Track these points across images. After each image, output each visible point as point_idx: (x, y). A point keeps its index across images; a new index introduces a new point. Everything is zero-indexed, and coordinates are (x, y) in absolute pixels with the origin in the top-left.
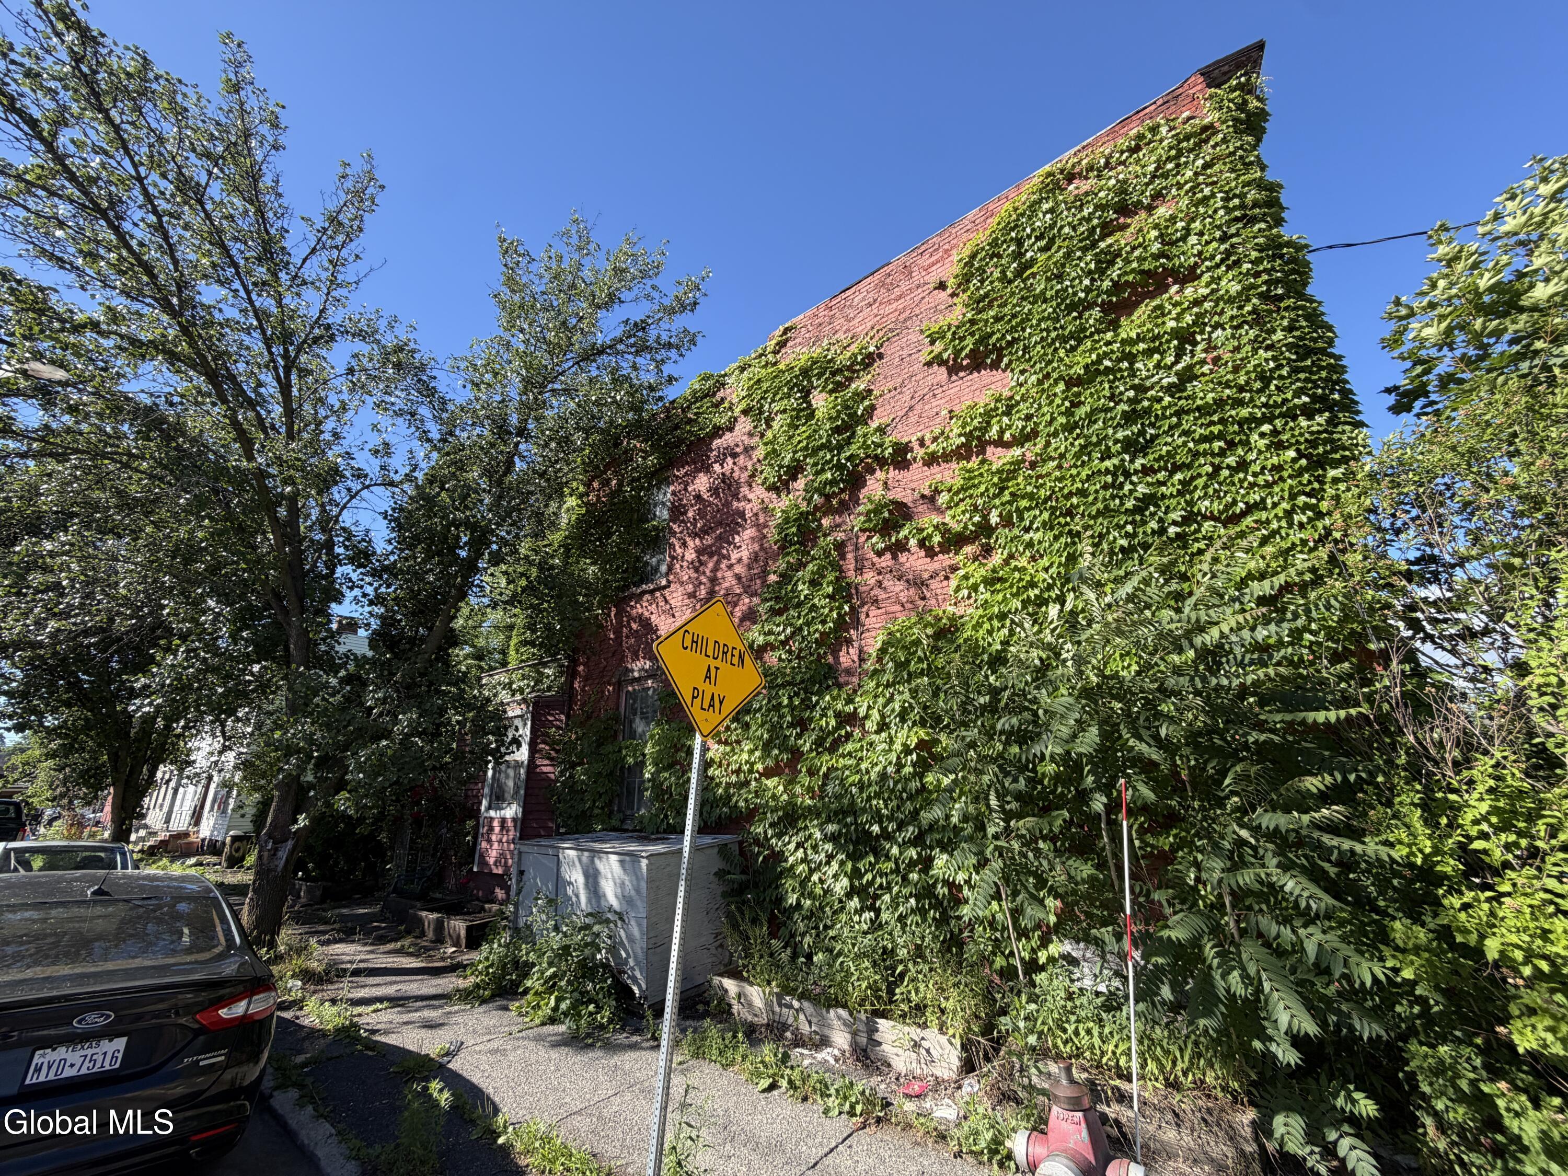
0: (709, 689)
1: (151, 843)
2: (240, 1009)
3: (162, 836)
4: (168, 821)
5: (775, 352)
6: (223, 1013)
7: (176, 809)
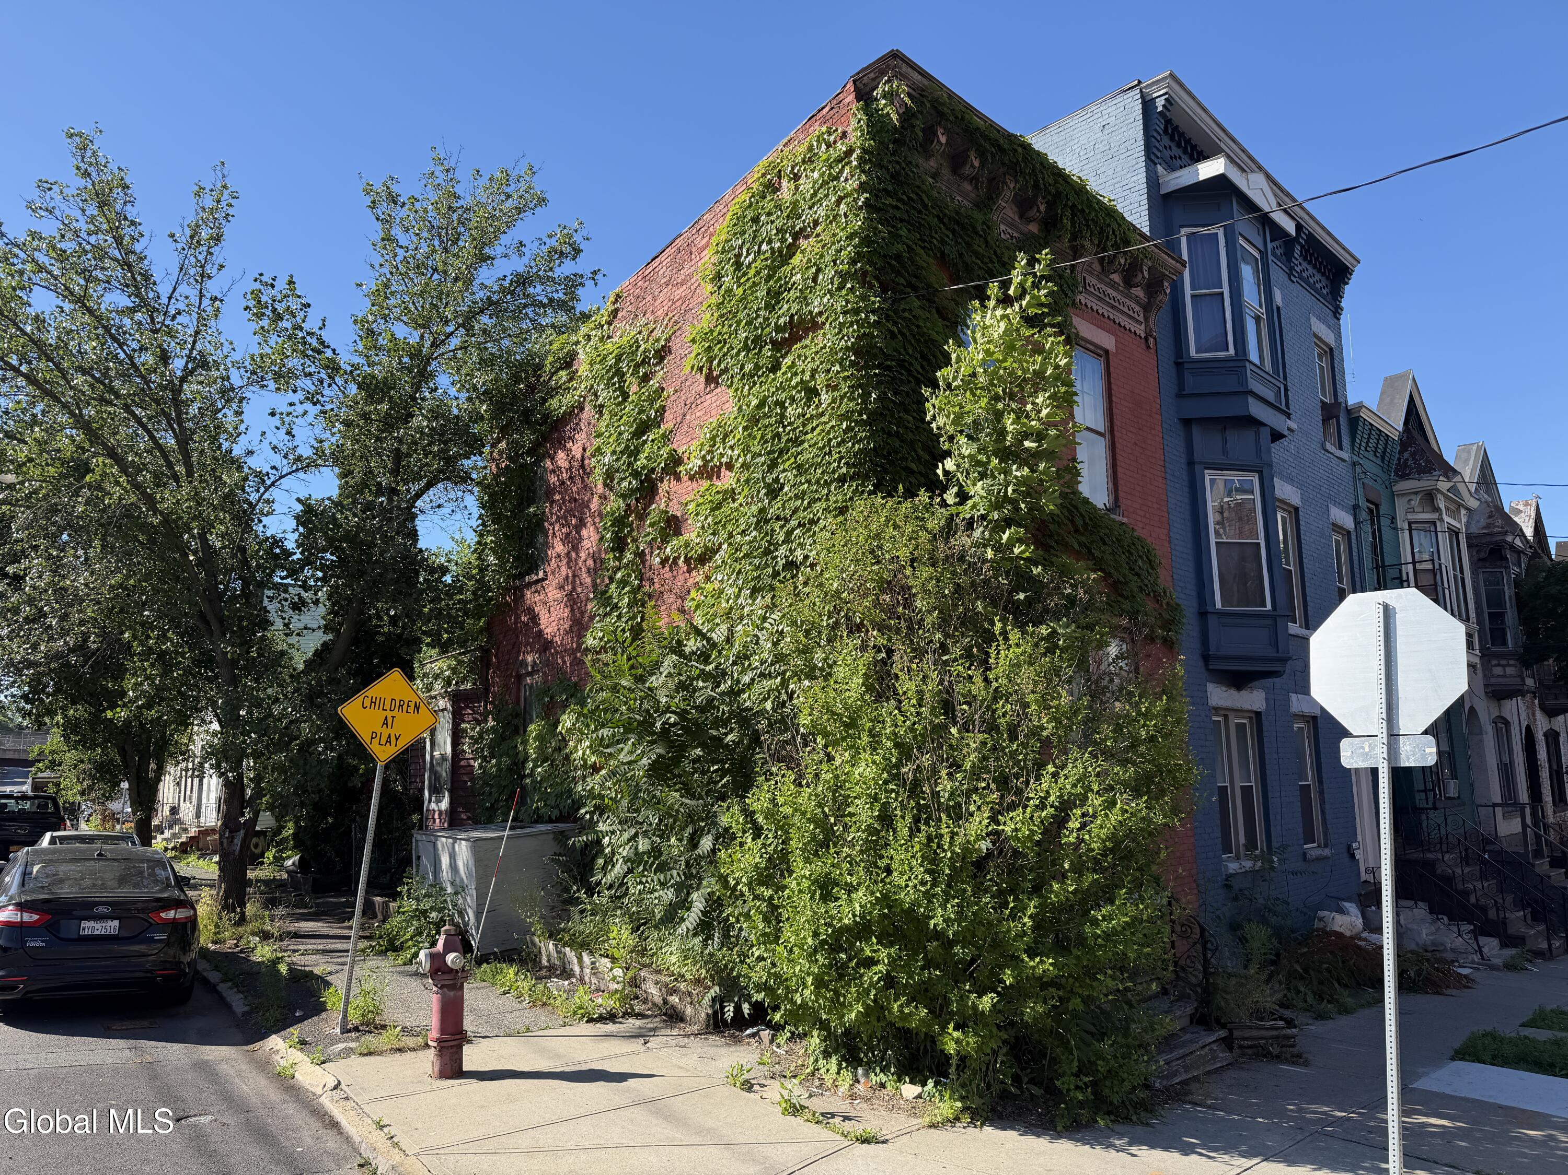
0: (386, 732)
1: (184, 839)
2: (171, 914)
3: (193, 832)
4: (198, 816)
5: (609, 323)
6: (163, 915)
7: (204, 801)
